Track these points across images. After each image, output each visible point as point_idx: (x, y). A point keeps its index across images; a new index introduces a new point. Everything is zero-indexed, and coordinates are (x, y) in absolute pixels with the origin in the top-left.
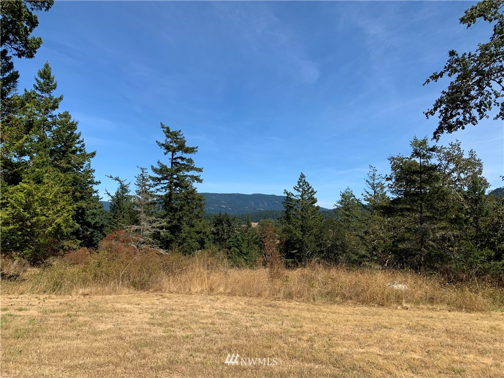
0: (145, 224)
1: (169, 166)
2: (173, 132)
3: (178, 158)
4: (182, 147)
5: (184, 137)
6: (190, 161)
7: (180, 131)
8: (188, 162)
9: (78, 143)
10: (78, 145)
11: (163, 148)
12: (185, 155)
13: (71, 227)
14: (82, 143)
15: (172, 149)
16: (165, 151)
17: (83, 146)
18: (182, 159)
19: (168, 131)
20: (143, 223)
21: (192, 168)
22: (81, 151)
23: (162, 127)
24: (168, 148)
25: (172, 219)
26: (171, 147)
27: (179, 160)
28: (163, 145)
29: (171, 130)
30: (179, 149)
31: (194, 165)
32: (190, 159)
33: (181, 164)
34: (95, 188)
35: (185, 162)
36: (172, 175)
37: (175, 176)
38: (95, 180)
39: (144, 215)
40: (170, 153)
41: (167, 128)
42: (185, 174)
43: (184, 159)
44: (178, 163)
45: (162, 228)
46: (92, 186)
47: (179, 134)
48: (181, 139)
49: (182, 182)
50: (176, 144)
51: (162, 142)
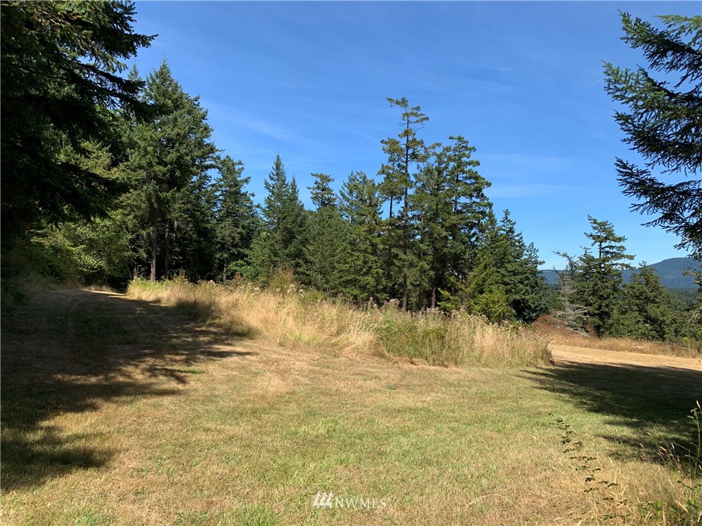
0: (570, 311)
1: (597, 256)
2: (601, 223)
3: (606, 247)
4: (610, 235)
5: (613, 226)
7: (607, 221)
8: (619, 250)
9: (517, 236)
10: (517, 238)
11: (591, 238)
12: (613, 244)
13: (510, 312)
15: (599, 240)
16: (593, 241)
17: (521, 238)
18: (612, 247)
19: (595, 223)
20: (567, 310)
21: (623, 256)
22: (519, 242)
23: (589, 220)
24: (596, 238)
25: (600, 307)
26: (599, 237)
27: (607, 249)
28: (591, 236)
29: (599, 221)
30: (606, 239)
31: (625, 253)
32: (621, 247)
33: (611, 253)
34: (540, 268)
35: (615, 250)
36: (600, 264)
37: (603, 265)
38: (539, 260)
39: (567, 303)
40: (598, 244)
41: (594, 220)
42: (615, 262)
43: (613, 247)
44: (608, 251)
45: (585, 314)
46: (536, 267)
47: (606, 224)
48: (610, 228)
49: (609, 272)
50: (604, 233)
51: (589, 233)
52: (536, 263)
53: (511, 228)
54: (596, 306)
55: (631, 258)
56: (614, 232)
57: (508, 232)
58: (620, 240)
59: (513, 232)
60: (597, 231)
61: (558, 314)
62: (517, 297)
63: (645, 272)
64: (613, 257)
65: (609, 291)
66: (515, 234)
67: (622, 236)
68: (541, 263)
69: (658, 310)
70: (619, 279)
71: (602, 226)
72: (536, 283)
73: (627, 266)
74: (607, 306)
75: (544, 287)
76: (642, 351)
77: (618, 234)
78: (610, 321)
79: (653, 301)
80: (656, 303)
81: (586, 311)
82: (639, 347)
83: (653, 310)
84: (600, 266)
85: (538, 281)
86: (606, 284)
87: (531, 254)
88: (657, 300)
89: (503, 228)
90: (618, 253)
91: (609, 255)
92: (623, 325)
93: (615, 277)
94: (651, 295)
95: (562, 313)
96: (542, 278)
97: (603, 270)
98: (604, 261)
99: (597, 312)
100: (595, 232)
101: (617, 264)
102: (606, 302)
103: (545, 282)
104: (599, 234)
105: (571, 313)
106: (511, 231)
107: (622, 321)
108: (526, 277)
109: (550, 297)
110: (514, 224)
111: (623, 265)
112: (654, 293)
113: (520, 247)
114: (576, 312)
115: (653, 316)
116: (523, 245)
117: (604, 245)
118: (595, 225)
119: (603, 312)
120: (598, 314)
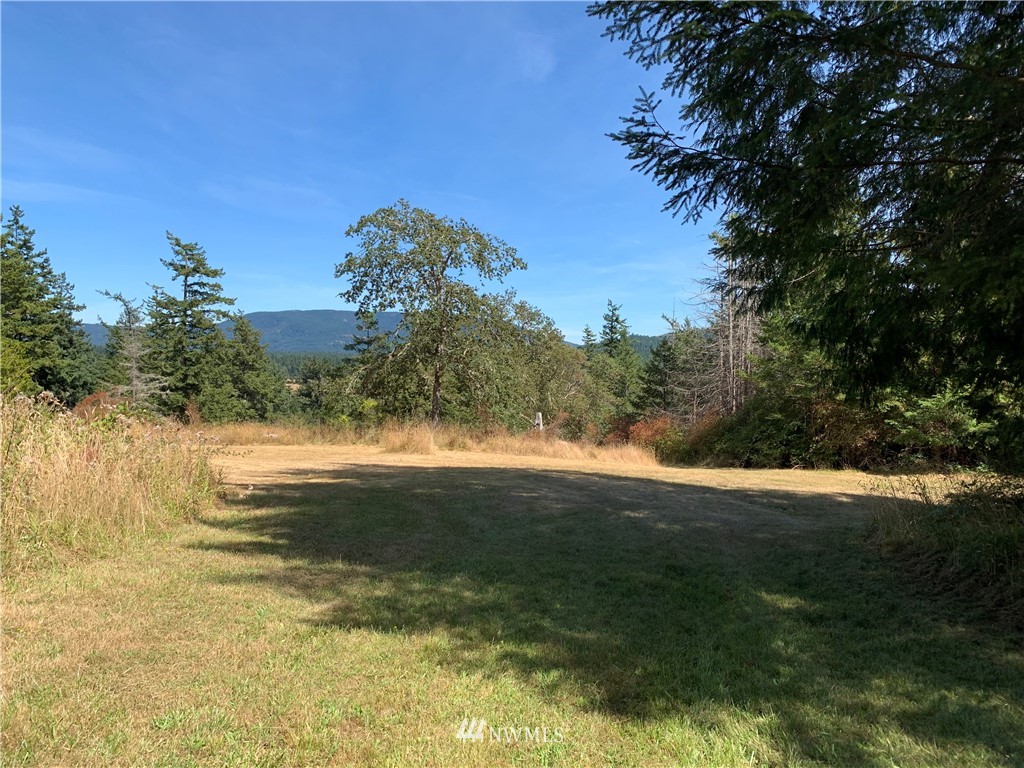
0: (139, 384)
1: (180, 298)
2: (186, 245)
3: (195, 284)
4: (200, 266)
5: (204, 252)
6: (217, 287)
7: (196, 244)
8: (213, 290)
9: (38, 256)
10: (39, 260)
11: (171, 268)
12: (205, 279)
14: (45, 256)
15: (184, 271)
16: (174, 273)
17: (47, 260)
18: (202, 285)
19: (178, 244)
20: (134, 383)
21: (218, 299)
22: (43, 268)
23: (168, 238)
24: (179, 269)
25: (186, 376)
26: (183, 267)
27: (196, 287)
28: (171, 264)
29: (183, 243)
30: (196, 270)
31: (222, 295)
32: (216, 285)
33: (201, 294)
34: (76, 316)
35: (207, 289)
36: (185, 311)
37: (189, 312)
38: (76, 303)
39: (136, 372)
40: (182, 278)
41: (177, 240)
42: (207, 308)
43: (205, 285)
44: (196, 291)
45: (163, 389)
46: (70, 314)
47: (195, 249)
48: (199, 254)
49: (199, 322)
50: (191, 263)
51: (169, 261)
52: (71, 307)
53: (26, 242)
54: (179, 375)
55: (231, 302)
56: (206, 262)
57: (21, 247)
58: (215, 273)
59: (30, 249)
60: (180, 257)
61: (120, 391)
62: (47, 362)
63: (241, 325)
64: (204, 299)
65: (199, 351)
66: (33, 252)
67: (219, 268)
68: (79, 308)
69: (257, 380)
70: (213, 334)
71: (188, 251)
72: (71, 341)
73: (225, 315)
74: (196, 375)
75: (85, 347)
76: (279, 442)
77: (212, 265)
78: (201, 398)
79: (252, 368)
80: (256, 369)
81: (166, 384)
82: (275, 436)
83: (252, 380)
84: (185, 312)
85: (75, 338)
86: (195, 342)
87: (60, 293)
88: (257, 366)
89: (10, 239)
90: (212, 295)
91: (199, 297)
92: (218, 402)
93: (207, 331)
94: (250, 359)
95: (126, 388)
96: (81, 334)
97: (190, 319)
98: (192, 305)
99: (180, 385)
100: (178, 260)
101: (211, 311)
102: (195, 369)
103: (85, 340)
104: (184, 263)
105: (143, 387)
106: (27, 245)
107: (217, 398)
108: (57, 328)
109: (94, 364)
110: (32, 233)
111: (218, 312)
112: (253, 356)
113: (44, 276)
114: (151, 385)
115: (251, 388)
116: (50, 273)
117: (191, 280)
118: (177, 248)
119: (189, 384)
120: (181, 389)
